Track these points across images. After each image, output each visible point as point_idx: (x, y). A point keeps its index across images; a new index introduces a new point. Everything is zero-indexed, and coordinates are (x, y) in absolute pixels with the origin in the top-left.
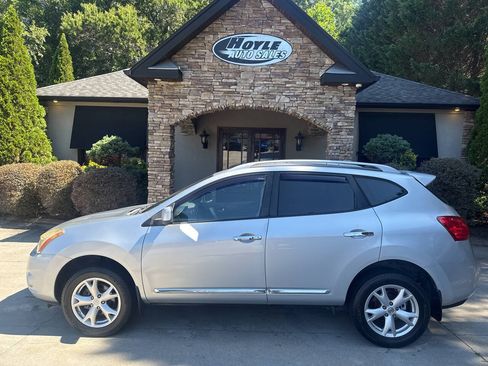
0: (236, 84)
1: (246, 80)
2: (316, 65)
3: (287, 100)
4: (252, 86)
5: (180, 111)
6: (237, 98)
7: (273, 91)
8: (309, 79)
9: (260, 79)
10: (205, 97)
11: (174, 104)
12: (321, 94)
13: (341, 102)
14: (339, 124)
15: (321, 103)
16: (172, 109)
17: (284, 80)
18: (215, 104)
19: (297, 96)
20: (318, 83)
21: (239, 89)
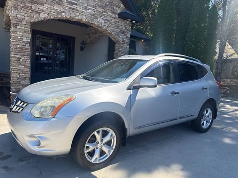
0: (76, 5)
1: (83, 3)
2: (117, 6)
3: (103, 22)
4: (86, 8)
5: (39, 13)
6: (77, 14)
7: (97, 14)
8: (113, 13)
9: (91, 6)
10: (56, 7)
11: (34, 7)
12: (119, 22)
13: (126, 28)
14: (124, 40)
15: (118, 27)
16: (33, 11)
17: (102, 9)
18: (63, 14)
19: (108, 20)
20: (117, 16)
21: (78, 8)
